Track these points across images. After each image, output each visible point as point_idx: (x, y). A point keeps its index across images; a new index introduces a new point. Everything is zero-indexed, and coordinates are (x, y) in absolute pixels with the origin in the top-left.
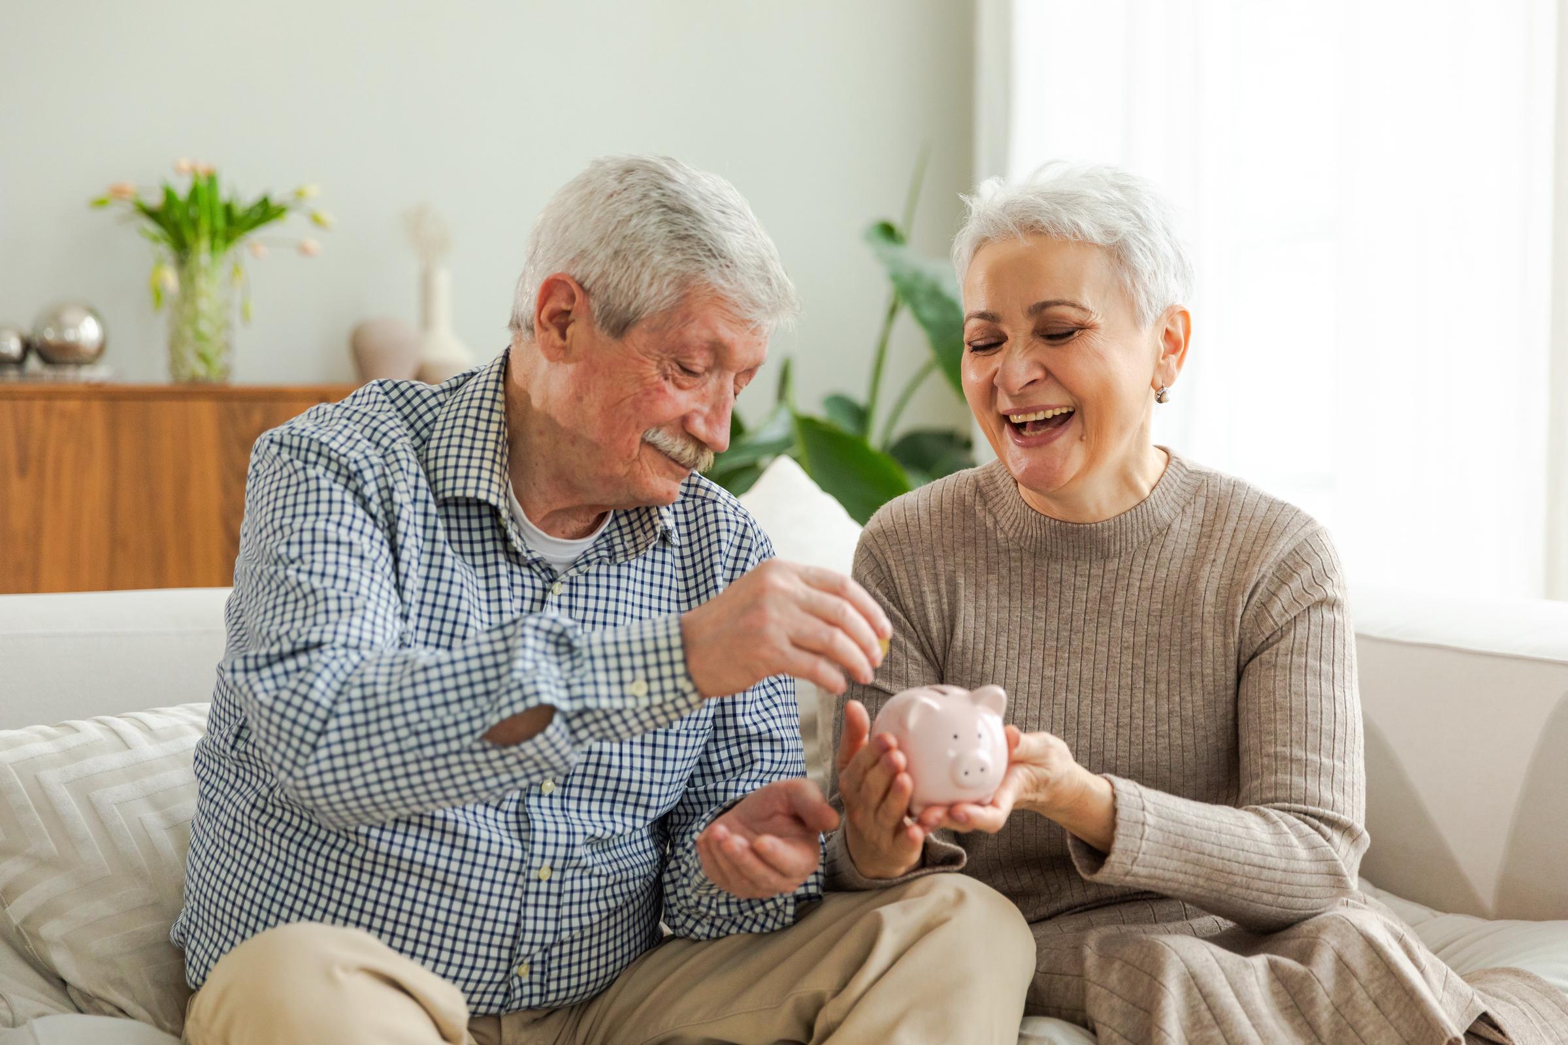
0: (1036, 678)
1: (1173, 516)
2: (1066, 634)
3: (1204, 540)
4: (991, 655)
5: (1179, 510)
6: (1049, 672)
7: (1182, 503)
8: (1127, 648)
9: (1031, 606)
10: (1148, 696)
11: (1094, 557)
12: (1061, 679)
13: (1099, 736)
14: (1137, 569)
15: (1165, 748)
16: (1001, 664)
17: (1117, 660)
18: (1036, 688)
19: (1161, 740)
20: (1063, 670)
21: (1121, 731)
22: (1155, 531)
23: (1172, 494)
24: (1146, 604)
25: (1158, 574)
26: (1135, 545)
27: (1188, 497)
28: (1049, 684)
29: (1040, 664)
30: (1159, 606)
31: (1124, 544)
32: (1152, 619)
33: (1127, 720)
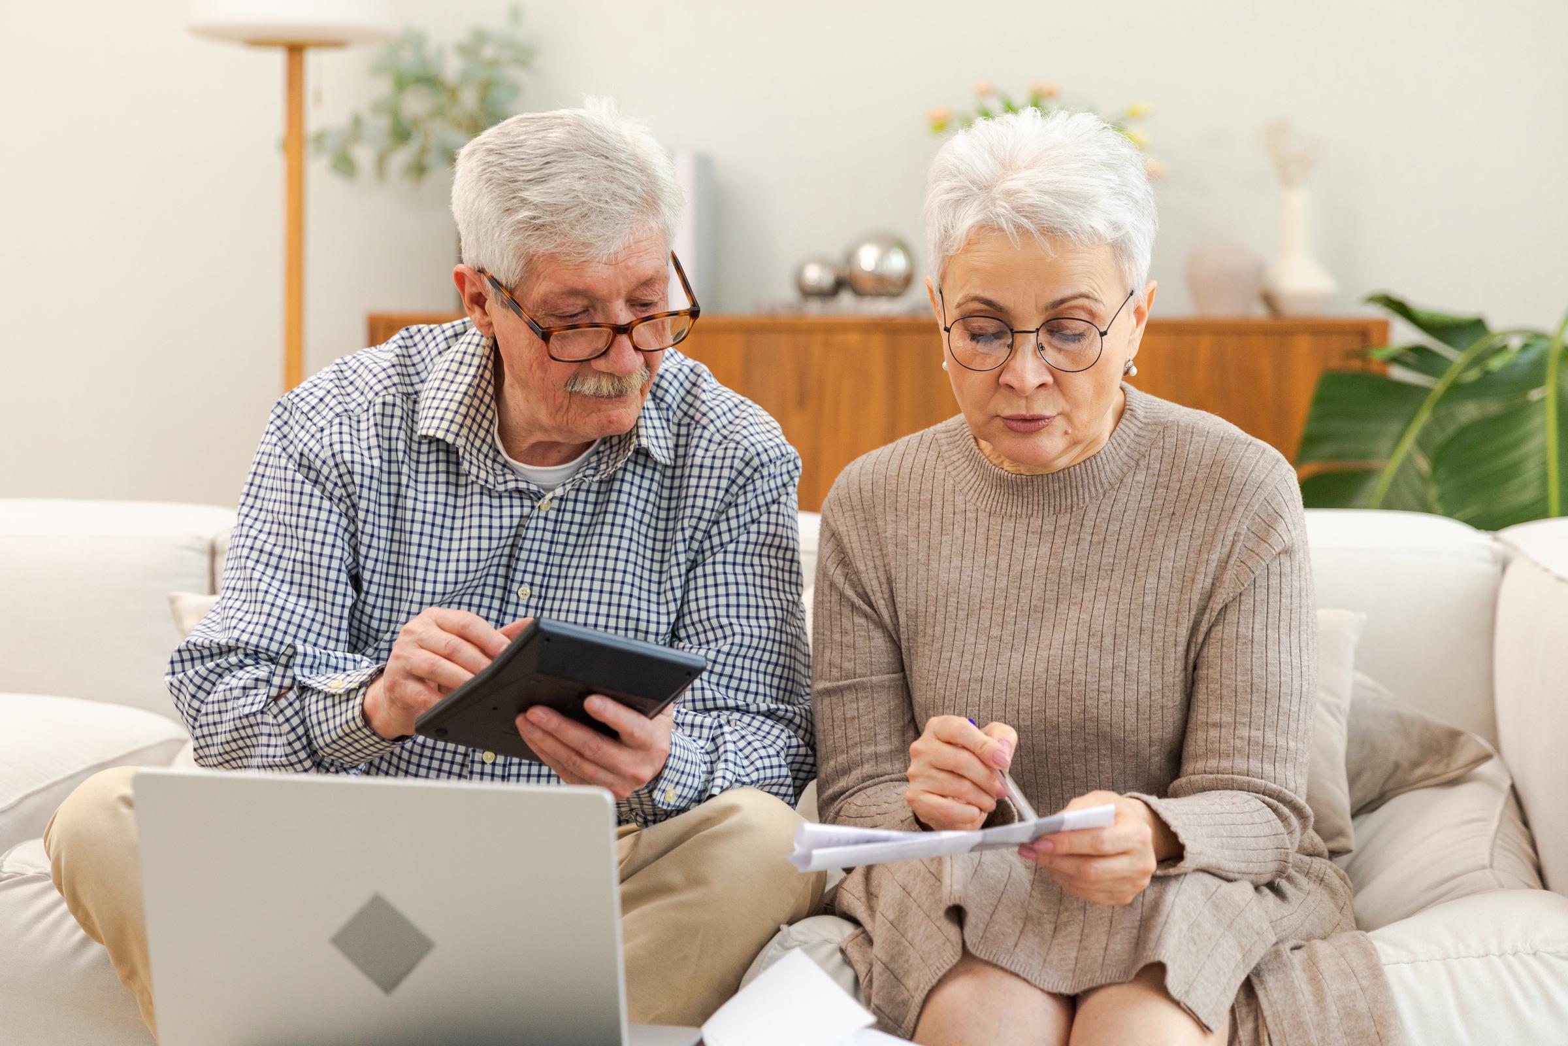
0: (983, 638)
1: (1125, 469)
2: (1015, 592)
3: (1160, 490)
4: (940, 617)
5: (1133, 463)
6: (995, 632)
7: (1136, 456)
8: (1075, 604)
9: (982, 565)
10: (1091, 650)
11: (1046, 514)
12: (1007, 638)
13: (1041, 695)
14: (1088, 523)
15: (1106, 704)
16: (950, 625)
17: (1064, 617)
18: (981, 648)
19: (1103, 696)
20: (1009, 628)
21: (1062, 687)
22: (1106, 486)
23: (1125, 449)
24: (1097, 558)
25: (1111, 527)
26: (1087, 500)
27: (1143, 449)
28: (994, 644)
29: (988, 624)
30: (1111, 560)
31: (1075, 499)
32: (1103, 573)
33: (1069, 677)
